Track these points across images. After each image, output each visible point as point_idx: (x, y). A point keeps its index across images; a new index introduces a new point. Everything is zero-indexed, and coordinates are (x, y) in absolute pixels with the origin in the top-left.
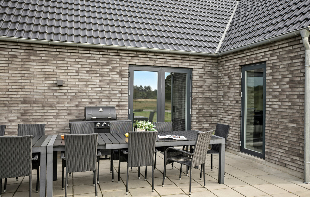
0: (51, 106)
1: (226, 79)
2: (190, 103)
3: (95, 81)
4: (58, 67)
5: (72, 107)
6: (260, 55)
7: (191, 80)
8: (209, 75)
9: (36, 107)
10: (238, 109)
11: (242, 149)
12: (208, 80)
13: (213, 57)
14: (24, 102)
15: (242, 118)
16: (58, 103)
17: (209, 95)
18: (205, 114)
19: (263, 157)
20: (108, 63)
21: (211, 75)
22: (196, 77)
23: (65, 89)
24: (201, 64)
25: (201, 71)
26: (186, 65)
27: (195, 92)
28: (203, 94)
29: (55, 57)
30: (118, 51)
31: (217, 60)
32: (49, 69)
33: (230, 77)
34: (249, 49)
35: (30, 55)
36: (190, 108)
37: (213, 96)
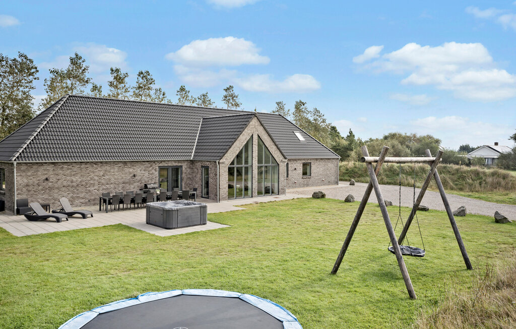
0: (132, 184)
1: (196, 170)
2: (182, 180)
3: (147, 174)
4: (134, 169)
5: (139, 184)
6: (207, 164)
7: (182, 171)
8: (189, 168)
9: (127, 185)
10: (200, 182)
11: (202, 197)
12: (189, 170)
13: (190, 161)
14: (123, 183)
15: (202, 185)
16: (134, 183)
17: (189, 176)
18: (187, 184)
19: (208, 198)
20: (151, 166)
21: (190, 168)
22: (184, 169)
23: (136, 178)
24: (186, 163)
25: (186, 166)
26: (180, 164)
27: (184, 175)
28: (187, 176)
29: (133, 166)
30: (154, 162)
31: (192, 162)
32: (131, 170)
33: (197, 170)
34: (204, 161)
35: (125, 165)
36: (181, 182)
37: (191, 176)
